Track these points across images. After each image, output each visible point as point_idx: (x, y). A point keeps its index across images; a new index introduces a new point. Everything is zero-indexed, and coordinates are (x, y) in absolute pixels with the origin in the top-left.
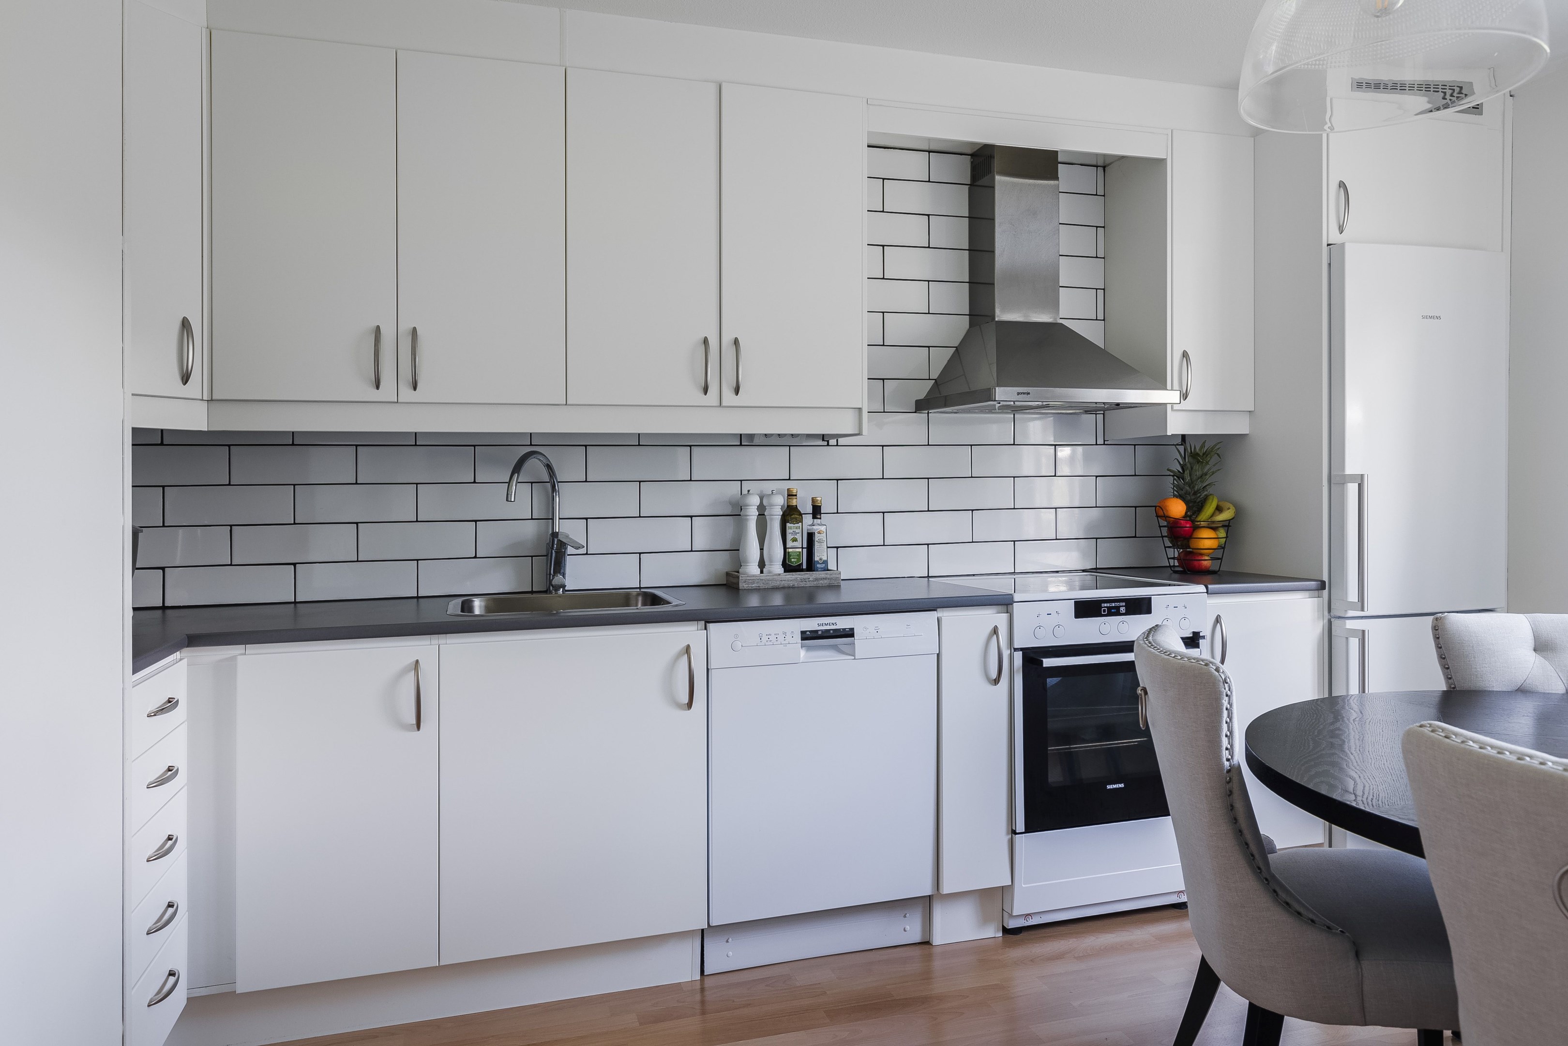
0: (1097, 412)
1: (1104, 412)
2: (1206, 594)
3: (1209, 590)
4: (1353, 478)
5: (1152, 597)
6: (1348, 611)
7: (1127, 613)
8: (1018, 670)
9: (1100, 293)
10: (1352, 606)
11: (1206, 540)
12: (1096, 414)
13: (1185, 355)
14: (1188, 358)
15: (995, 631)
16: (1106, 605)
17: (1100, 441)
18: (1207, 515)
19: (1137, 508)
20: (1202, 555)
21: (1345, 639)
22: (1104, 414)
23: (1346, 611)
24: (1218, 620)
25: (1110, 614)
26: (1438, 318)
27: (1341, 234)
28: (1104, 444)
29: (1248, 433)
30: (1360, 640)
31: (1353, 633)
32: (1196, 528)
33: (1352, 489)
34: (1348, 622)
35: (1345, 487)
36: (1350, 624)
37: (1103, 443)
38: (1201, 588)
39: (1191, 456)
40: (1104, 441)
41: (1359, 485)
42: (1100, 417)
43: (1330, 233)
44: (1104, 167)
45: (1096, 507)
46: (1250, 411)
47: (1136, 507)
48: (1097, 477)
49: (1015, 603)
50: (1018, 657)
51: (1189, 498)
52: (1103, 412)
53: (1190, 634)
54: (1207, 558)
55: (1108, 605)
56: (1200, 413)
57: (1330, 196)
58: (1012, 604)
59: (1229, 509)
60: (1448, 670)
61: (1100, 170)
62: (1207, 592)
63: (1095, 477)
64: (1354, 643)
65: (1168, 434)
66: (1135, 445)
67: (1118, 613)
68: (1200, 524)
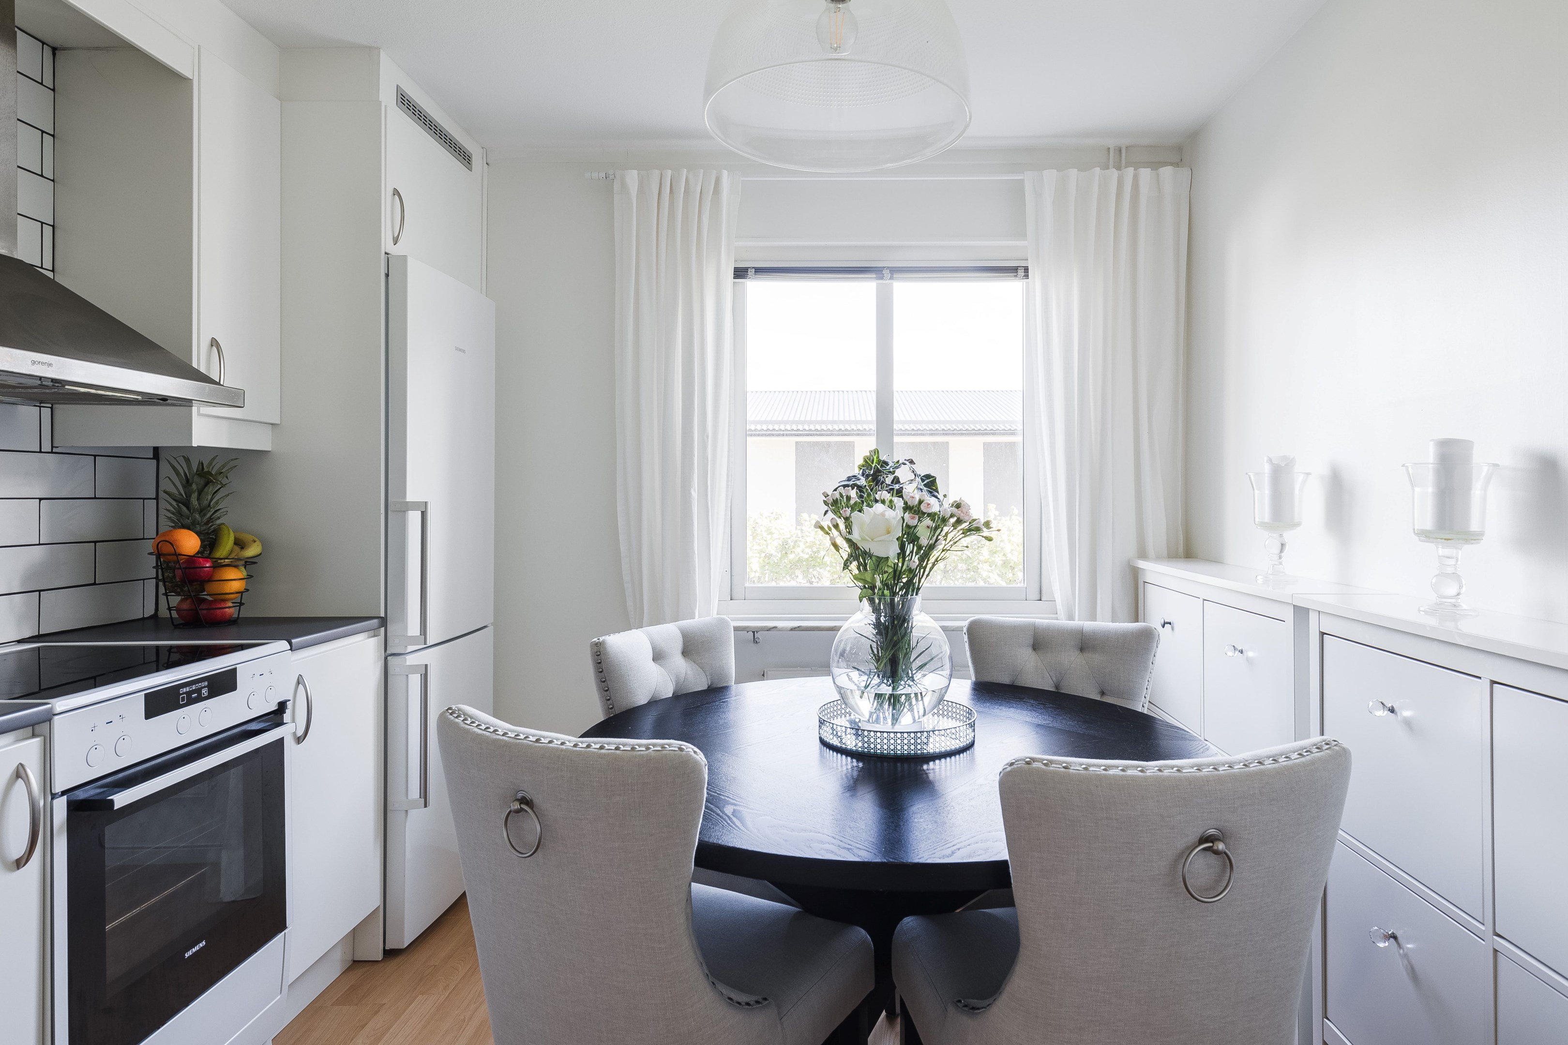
0: (42, 405)
1: (52, 405)
2: (290, 651)
3: (293, 645)
4: (415, 506)
5: (237, 666)
6: (408, 647)
7: (211, 696)
8: (61, 827)
9: (48, 230)
10: (413, 640)
11: (234, 582)
12: (40, 407)
13: (214, 343)
14: (219, 348)
15: (19, 773)
16: (185, 690)
17: (47, 447)
18: (227, 549)
19: (97, 544)
20: (224, 601)
21: (405, 677)
22: (52, 408)
23: (406, 646)
24: (300, 681)
25: (191, 702)
26: (464, 351)
27: (394, 245)
28: (52, 452)
29: (270, 450)
30: (423, 675)
31: (414, 669)
32: (218, 565)
33: (414, 518)
34: (408, 657)
35: (407, 514)
36: (411, 660)
37: (50, 451)
38: (283, 645)
39: (198, 475)
40: (52, 447)
41: (423, 513)
42: (46, 412)
43: (387, 244)
44: (54, 50)
45: (40, 544)
46: (272, 424)
47: (95, 542)
48: (41, 499)
49: (56, 718)
50: (60, 807)
51: (198, 528)
52: (50, 406)
53: (276, 706)
54: (230, 604)
55: (188, 689)
56: (224, 421)
57: (387, 205)
58: (50, 720)
59: (255, 541)
60: (608, 692)
61: (48, 52)
62: (291, 649)
63: (38, 500)
64: (415, 680)
65: (193, 445)
66: (95, 456)
67: (200, 699)
68: (224, 562)
